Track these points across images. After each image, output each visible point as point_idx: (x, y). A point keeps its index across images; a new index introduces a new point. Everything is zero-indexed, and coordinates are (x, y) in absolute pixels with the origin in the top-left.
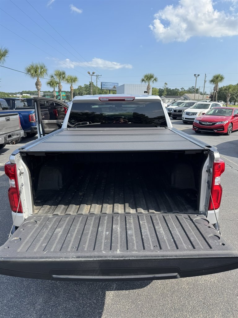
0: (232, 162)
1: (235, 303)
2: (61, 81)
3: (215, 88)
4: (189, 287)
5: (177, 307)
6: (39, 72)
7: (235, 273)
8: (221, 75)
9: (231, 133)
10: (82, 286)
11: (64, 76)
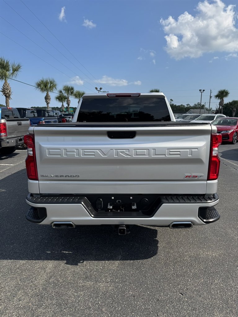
0: (236, 165)
1: (235, 272)
2: (69, 96)
3: (221, 104)
4: (191, 259)
5: (180, 274)
6: (49, 86)
7: (236, 250)
8: (226, 90)
9: (237, 142)
10: (89, 256)
11: (73, 91)
